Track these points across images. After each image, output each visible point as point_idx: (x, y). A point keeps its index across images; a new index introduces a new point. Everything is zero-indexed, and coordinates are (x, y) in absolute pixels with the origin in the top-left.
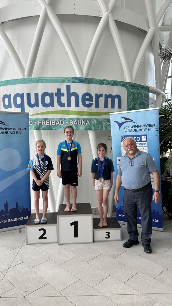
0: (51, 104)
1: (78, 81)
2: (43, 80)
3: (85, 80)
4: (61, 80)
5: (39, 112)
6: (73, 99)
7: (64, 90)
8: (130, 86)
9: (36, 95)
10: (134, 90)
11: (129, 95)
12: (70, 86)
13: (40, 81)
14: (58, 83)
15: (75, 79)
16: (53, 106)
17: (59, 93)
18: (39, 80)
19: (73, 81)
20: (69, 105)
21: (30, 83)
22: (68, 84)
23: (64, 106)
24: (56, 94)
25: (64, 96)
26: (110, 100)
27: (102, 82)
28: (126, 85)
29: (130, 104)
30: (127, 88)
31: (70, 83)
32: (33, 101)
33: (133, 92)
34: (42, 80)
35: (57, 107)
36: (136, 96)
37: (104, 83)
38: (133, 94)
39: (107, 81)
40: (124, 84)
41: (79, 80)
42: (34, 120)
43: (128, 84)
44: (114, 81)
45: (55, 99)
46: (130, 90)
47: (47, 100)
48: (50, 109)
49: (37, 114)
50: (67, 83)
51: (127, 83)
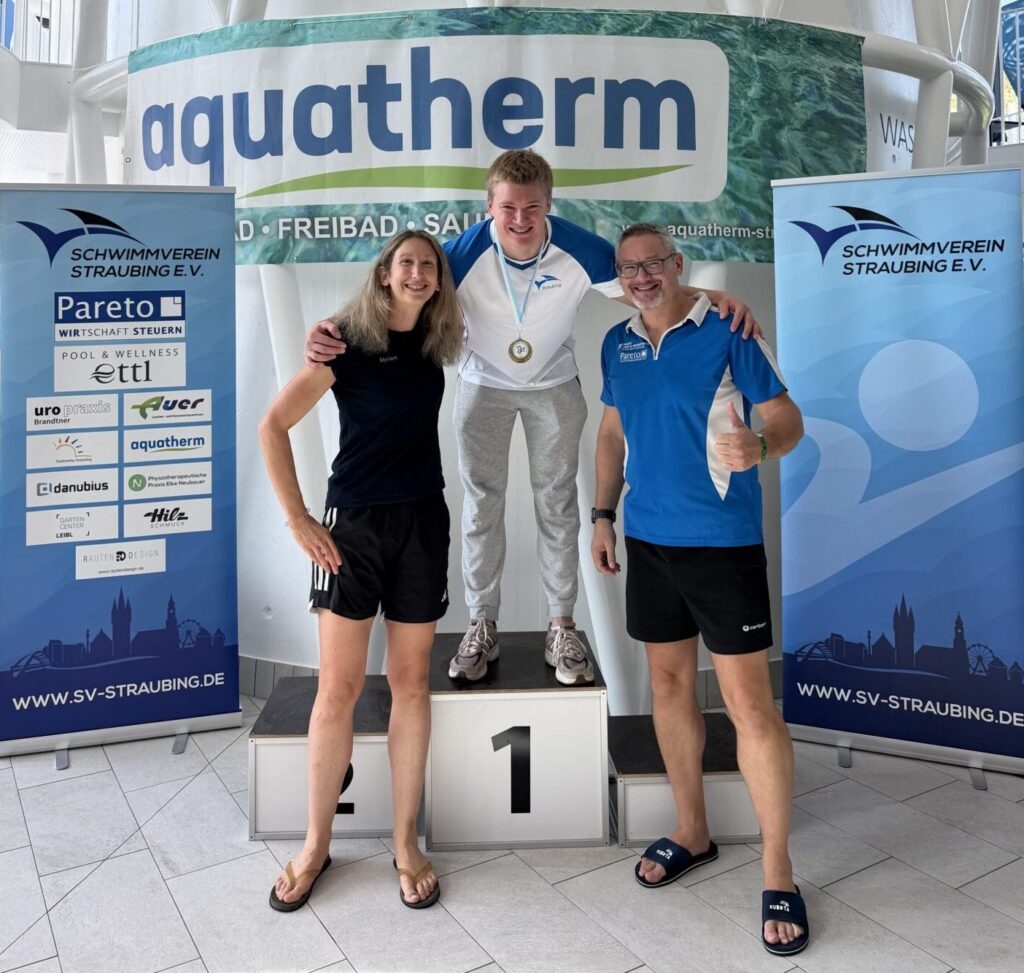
0: (341, 140)
1: (465, 25)
2: (305, 32)
3: (500, 20)
4: (384, 27)
5: (285, 178)
6: (441, 111)
7: (400, 73)
8: (745, 33)
9: (273, 99)
10: (771, 56)
11: (740, 77)
12: (426, 50)
13: (293, 38)
14: (374, 37)
15: (451, 17)
16: (346, 148)
17: (377, 89)
18: (288, 33)
19: (440, 27)
20: (422, 140)
21: (250, 46)
22: (420, 42)
23: (399, 147)
24: (365, 93)
25: (399, 99)
26: (632, 108)
27: (588, 23)
28: (721, 29)
29: (749, 125)
30: (726, 44)
31: (429, 35)
32: (257, 131)
33: (763, 66)
34: (300, 32)
35: (365, 153)
36: (785, 83)
37: (598, 25)
38: (763, 76)
39: (614, 15)
40: (712, 28)
41: (472, 20)
42: (263, 214)
43: (734, 27)
44: (657, 14)
45: (359, 112)
46: (745, 53)
47: (322, 120)
48: (334, 162)
49: (275, 189)
50: (414, 36)
51: (727, 19)
